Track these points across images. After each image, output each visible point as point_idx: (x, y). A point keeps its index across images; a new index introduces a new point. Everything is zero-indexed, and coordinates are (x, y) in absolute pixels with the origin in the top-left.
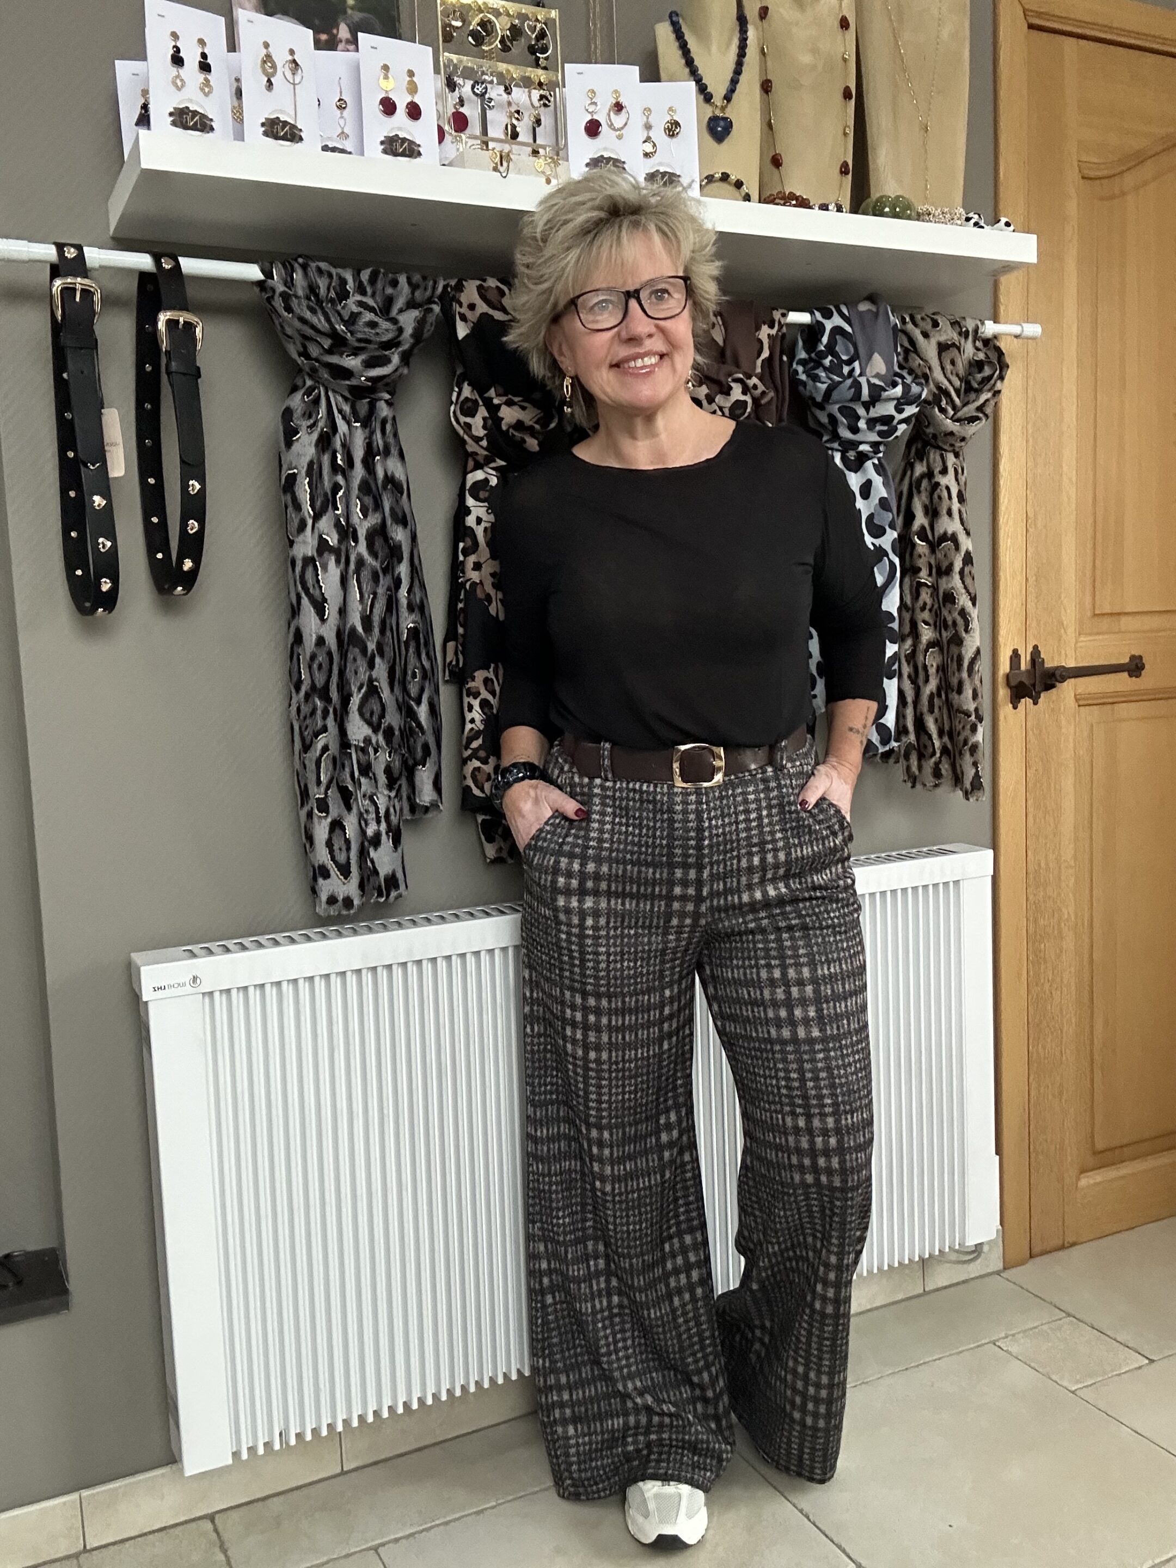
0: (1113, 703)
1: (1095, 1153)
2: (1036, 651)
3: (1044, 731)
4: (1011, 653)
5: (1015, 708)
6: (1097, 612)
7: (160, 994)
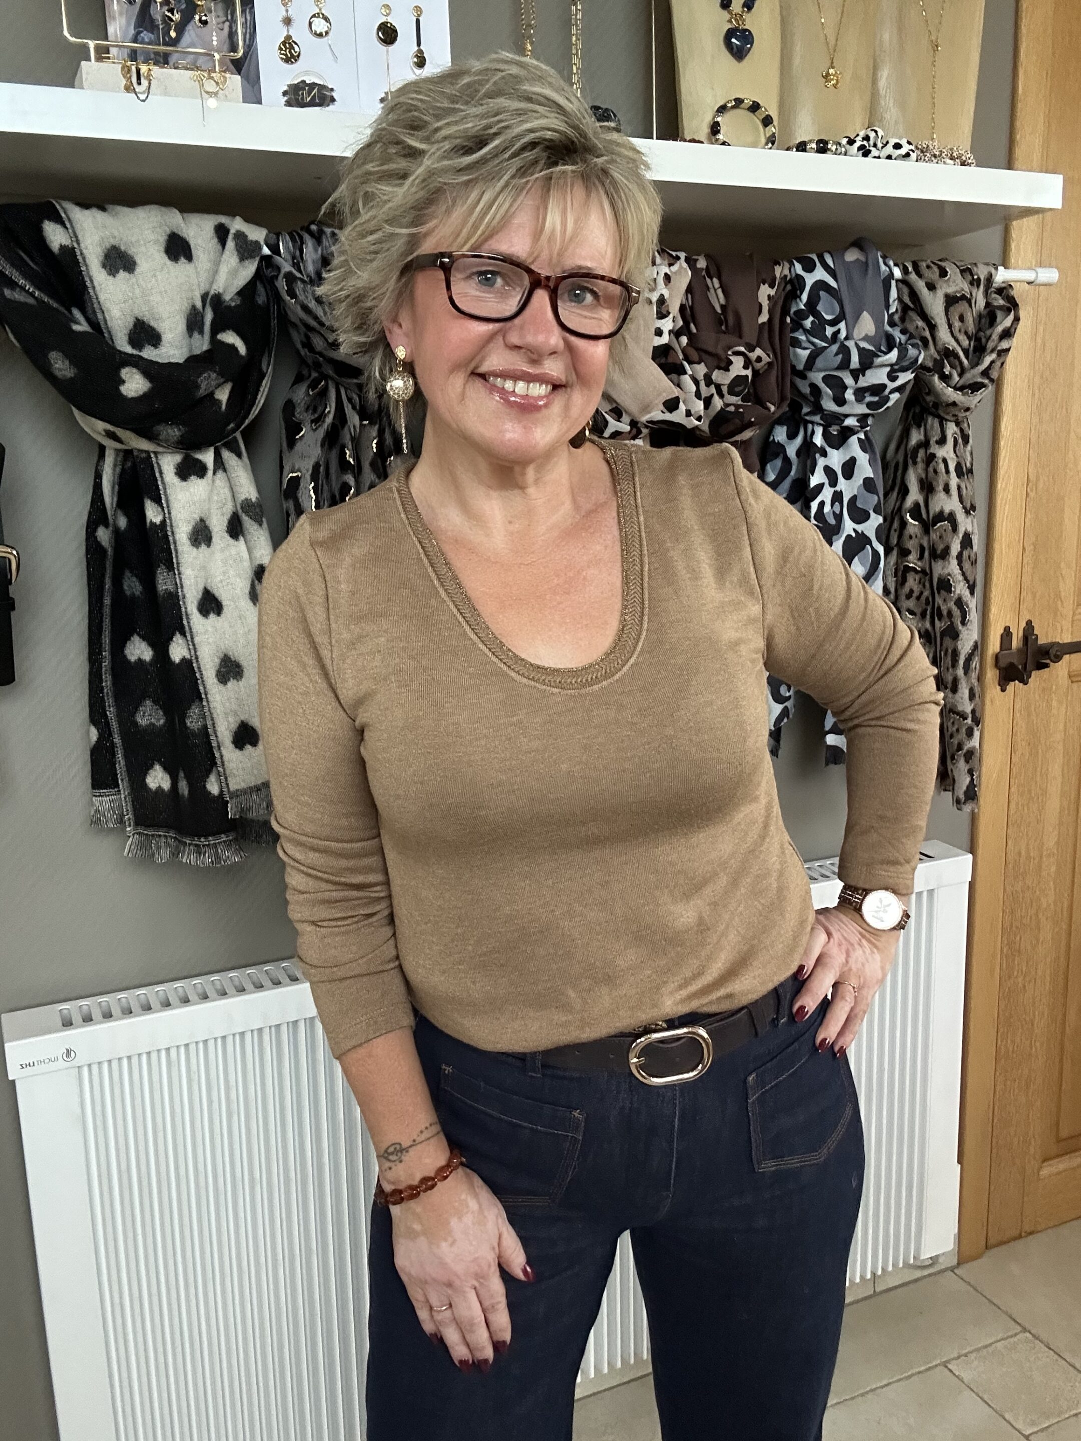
1: (1059, 1141)
2: (1029, 627)
3: (1033, 712)
4: (1002, 631)
5: (1003, 690)
7: (29, 1071)
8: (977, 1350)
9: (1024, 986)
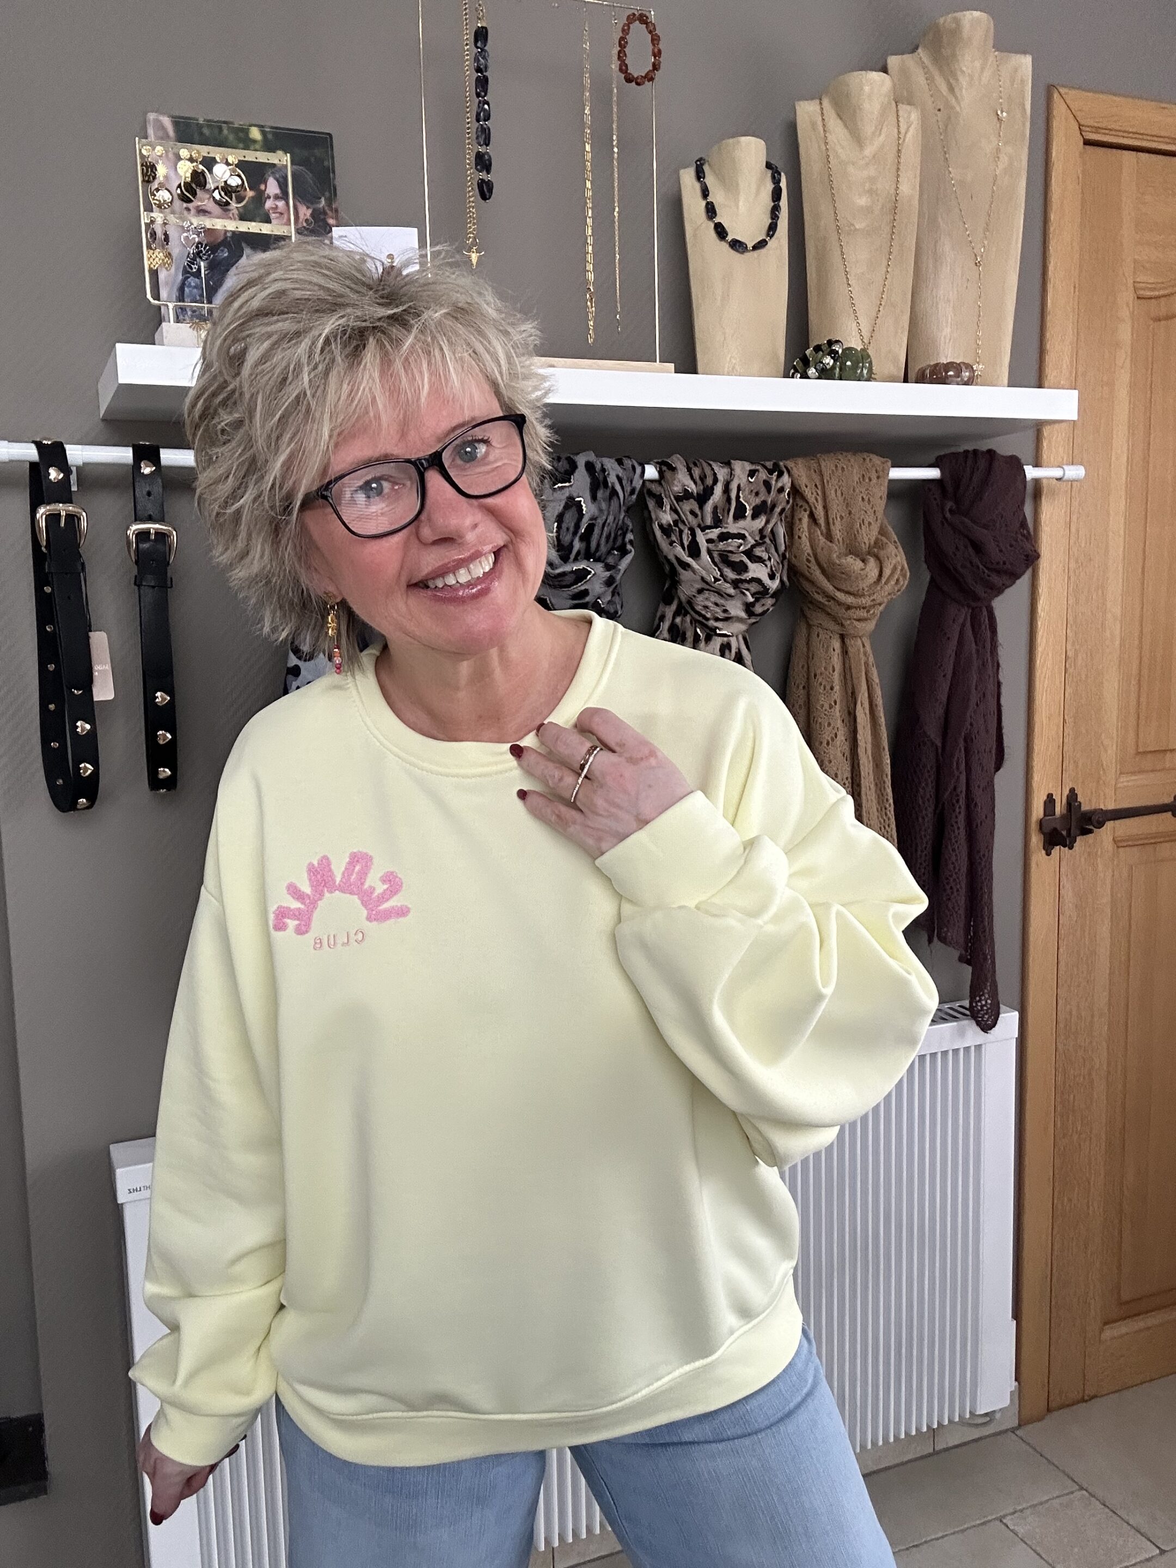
0: (1155, 843)
1: (1121, 1304)
2: (1073, 795)
3: (1079, 876)
4: (1045, 798)
5: (1048, 854)
6: (1141, 750)
7: (135, 1196)
8: (1034, 1506)
9: (1080, 1145)
